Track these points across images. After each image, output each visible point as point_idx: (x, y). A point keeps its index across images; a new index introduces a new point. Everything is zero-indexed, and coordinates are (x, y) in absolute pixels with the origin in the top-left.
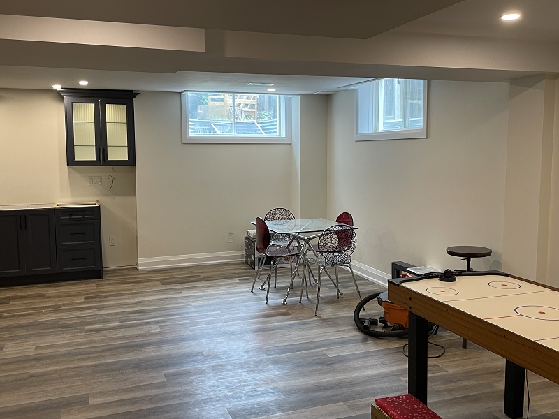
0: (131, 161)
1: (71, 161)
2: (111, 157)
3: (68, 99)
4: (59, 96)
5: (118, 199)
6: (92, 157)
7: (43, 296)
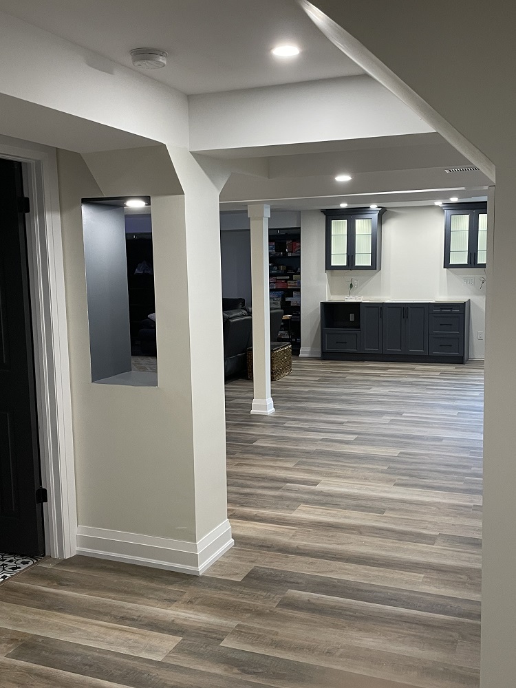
1: (447, 264)
2: (481, 260)
3: (448, 212)
4: (441, 210)
6: (464, 260)
7: (413, 369)
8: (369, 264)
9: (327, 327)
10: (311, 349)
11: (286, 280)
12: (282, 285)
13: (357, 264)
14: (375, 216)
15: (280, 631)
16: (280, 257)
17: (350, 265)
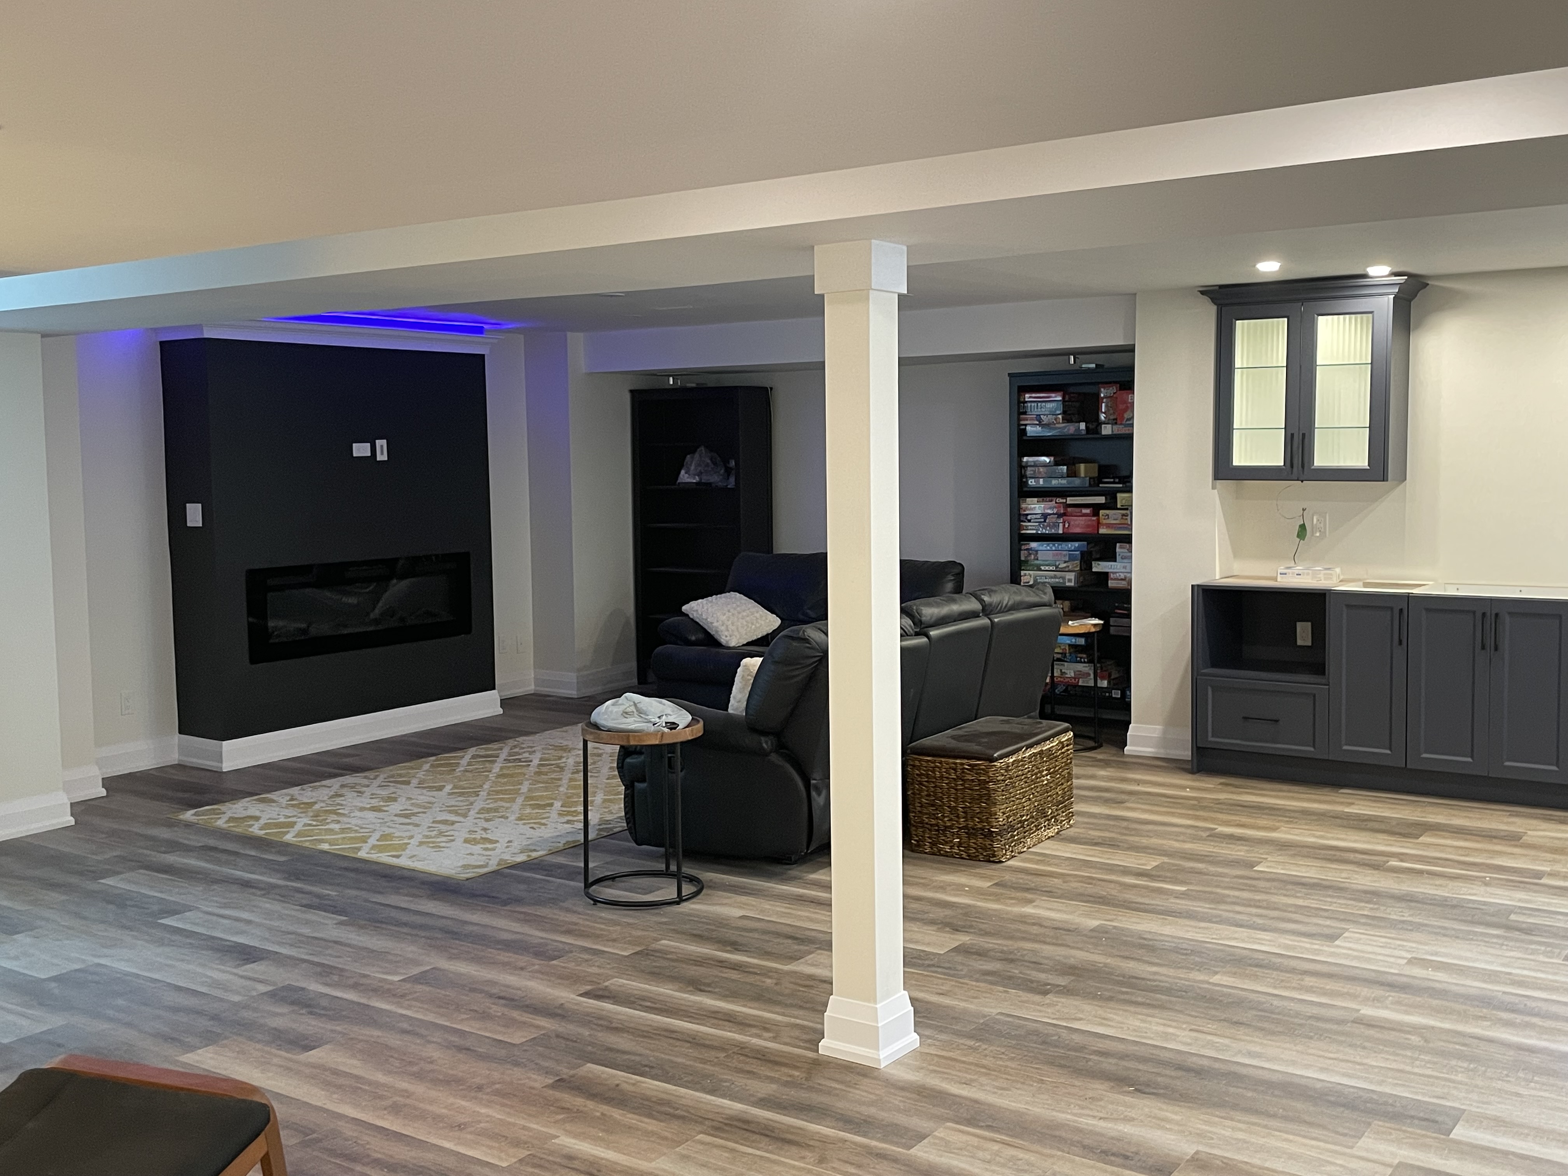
8: (1362, 462)
9: (1214, 665)
10: (1165, 732)
11: (1096, 508)
12: (1081, 521)
13: (1320, 460)
14: (1385, 304)
16: (1076, 438)
17: (1297, 461)
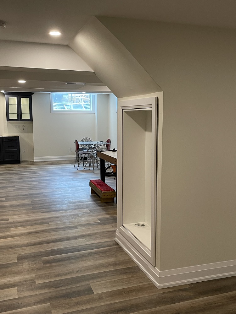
0: (31, 120)
1: (8, 119)
2: (23, 118)
3: (7, 96)
5: (26, 134)
6: (16, 118)
15: (54, 271)
